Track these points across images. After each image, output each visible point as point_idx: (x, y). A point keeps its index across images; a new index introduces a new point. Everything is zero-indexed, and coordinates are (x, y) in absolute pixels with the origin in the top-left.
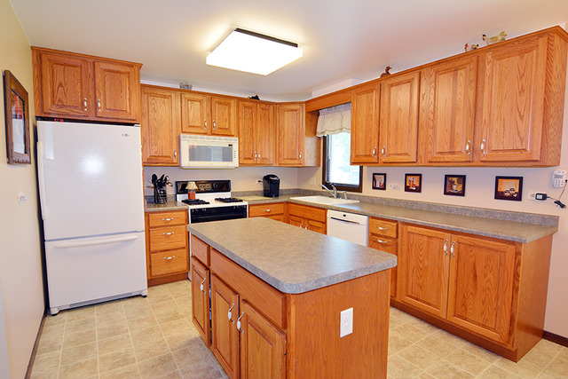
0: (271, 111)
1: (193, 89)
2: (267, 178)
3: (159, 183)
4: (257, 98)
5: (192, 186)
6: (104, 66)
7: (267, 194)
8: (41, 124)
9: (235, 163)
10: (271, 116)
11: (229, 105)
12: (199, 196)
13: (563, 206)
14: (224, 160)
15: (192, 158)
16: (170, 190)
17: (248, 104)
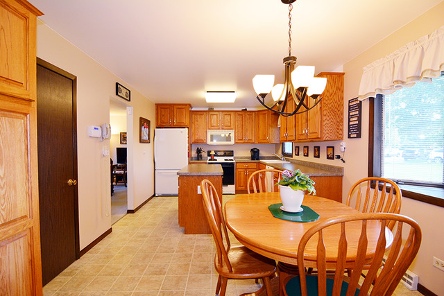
0: (254, 115)
1: (215, 109)
2: (252, 150)
3: (199, 151)
4: (246, 109)
5: (213, 153)
6: (177, 107)
7: (253, 158)
8: (156, 130)
9: (232, 142)
10: (253, 118)
11: (230, 115)
12: (215, 158)
13: (344, 162)
14: (227, 141)
15: (212, 140)
16: (204, 154)
17: (240, 113)
